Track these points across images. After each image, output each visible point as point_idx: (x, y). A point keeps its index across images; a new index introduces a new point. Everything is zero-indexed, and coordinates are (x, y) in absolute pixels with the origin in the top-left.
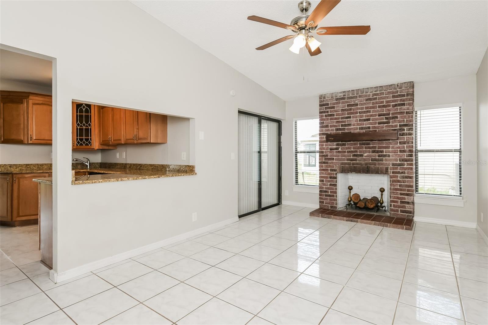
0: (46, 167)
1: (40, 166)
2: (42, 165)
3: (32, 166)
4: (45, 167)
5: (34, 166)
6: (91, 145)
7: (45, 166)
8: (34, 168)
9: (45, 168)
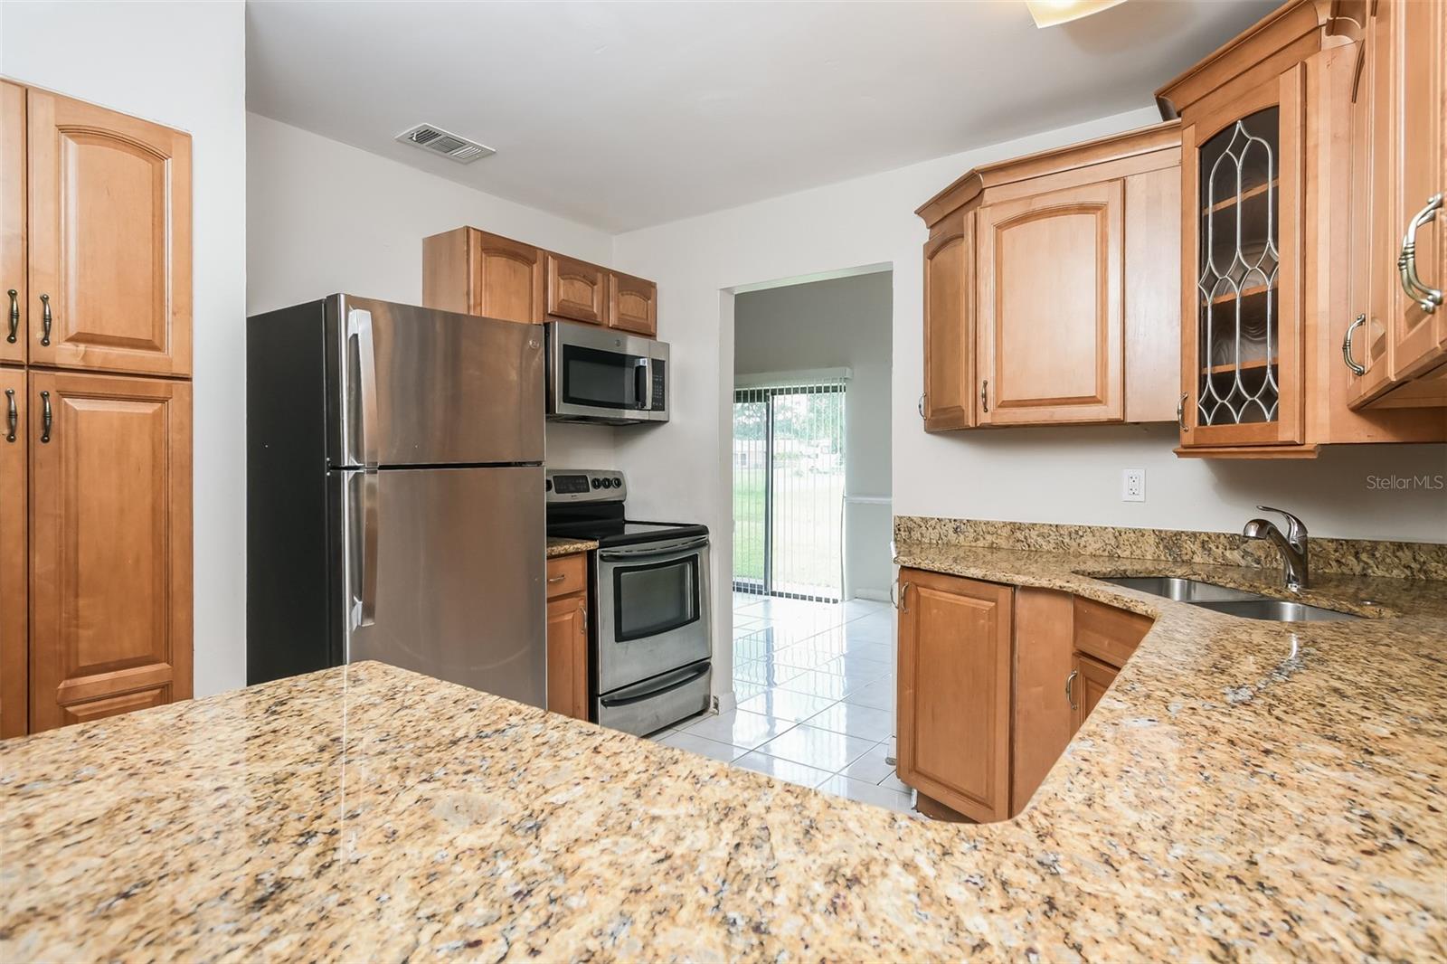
0: (1097, 546)
1: (1067, 540)
2: (1077, 532)
3: (1034, 534)
4: (1093, 545)
5: (1041, 535)
6: (1275, 417)
7: (1088, 538)
8: (1041, 546)
9: (1090, 549)
